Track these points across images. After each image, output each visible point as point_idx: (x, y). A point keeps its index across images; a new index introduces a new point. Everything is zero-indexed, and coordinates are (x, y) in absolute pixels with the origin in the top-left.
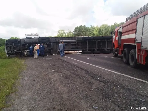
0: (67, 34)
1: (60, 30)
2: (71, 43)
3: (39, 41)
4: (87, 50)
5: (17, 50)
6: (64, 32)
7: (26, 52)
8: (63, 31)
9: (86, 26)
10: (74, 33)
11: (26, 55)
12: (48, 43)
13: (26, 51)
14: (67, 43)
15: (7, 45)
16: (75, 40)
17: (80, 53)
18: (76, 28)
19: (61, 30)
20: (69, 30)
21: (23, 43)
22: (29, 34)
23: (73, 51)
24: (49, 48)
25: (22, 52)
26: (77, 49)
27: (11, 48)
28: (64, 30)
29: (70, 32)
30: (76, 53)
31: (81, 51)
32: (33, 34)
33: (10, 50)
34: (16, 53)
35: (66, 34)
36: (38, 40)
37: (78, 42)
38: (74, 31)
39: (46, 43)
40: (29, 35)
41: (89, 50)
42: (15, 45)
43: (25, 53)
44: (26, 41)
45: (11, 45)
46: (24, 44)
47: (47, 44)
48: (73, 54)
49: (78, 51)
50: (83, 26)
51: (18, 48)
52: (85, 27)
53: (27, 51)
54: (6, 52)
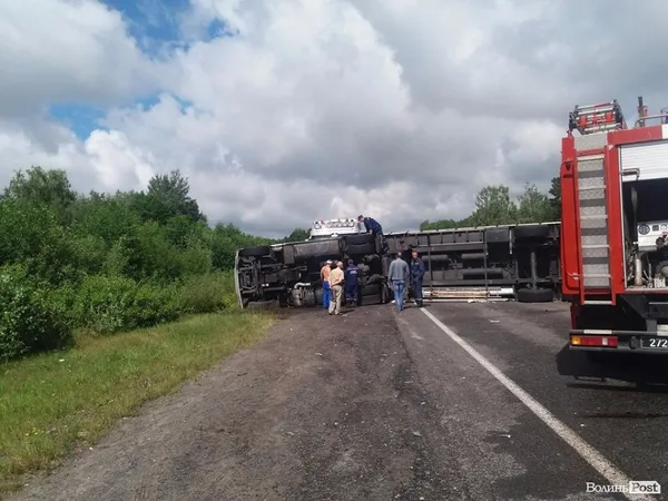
0: (518, 208)
1: (485, 191)
3: (340, 249)
4: (535, 287)
5: (272, 285)
6: (507, 198)
7: (298, 291)
8: (500, 194)
10: (553, 197)
11: (299, 302)
13: (299, 287)
15: (241, 264)
17: (503, 296)
19: (493, 190)
20: (530, 186)
21: (289, 259)
22: (322, 222)
24: (375, 277)
25: (285, 291)
26: (491, 282)
27: (251, 277)
28: (505, 191)
29: (535, 196)
30: (486, 299)
31: (510, 291)
32: (334, 224)
33: (249, 283)
34: (268, 296)
35: (515, 207)
36: (337, 249)
37: (490, 251)
38: (552, 192)
40: (321, 228)
41: (539, 285)
42: (264, 266)
43: (297, 293)
44: (300, 251)
45: (251, 268)
46: (293, 262)
48: (470, 301)
49: (493, 291)
51: (273, 277)
53: (303, 287)
54: (238, 291)
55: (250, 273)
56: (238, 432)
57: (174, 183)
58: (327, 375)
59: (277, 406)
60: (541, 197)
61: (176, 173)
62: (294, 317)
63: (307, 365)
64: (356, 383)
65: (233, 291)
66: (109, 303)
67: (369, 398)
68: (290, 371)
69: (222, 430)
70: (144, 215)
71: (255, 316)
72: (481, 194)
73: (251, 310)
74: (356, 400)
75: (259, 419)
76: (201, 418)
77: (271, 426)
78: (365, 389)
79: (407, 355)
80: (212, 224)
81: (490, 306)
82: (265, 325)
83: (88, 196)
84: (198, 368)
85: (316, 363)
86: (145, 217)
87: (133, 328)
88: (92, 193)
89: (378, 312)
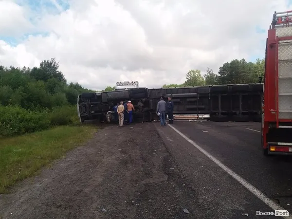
1: (190, 72)
2: (188, 100)
3: (130, 95)
4: (220, 114)
5: (96, 112)
6: (200, 75)
7: (108, 115)
8: (197, 73)
9: (247, 61)
10: (220, 75)
11: (109, 120)
12: (144, 100)
13: (109, 113)
14: (179, 100)
15: (80, 102)
16: (196, 94)
17: (205, 118)
18: (224, 65)
19: (193, 72)
20: (210, 70)
21: (104, 99)
22: (121, 83)
23: (192, 116)
24: (146, 109)
25: (103, 115)
26: (200, 112)
27: (86, 108)
28: (199, 72)
29: (212, 75)
30: (197, 119)
31: (207, 116)
32: (126, 84)
33: (84, 111)
34: (94, 117)
35: (203, 79)
36: (128, 95)
37: (200, 98)
38: (219, 73)
39: (142, 99)
40: (120, 85)
41: (222, 114)
42: (92, 103)
44: (110, 96)
45: (86, 104)
46: (107, 101)
47: (142, 102)
48: (190, 121)
49: (200, 116)
50: (239, 60)
52: (243, 63)
53: (111, 113)
54: (79, 114)
55: (85, 106)
56: (70, 207)
57: (51, 64)
58: (125, 163)
59: (96, 186)
60: (214, 75)
61: (53, 59)
62: (107, 128)
63: (114, 157)
64: (142, 169)
65: (77, 114)
66: (10, 120)
67: (151, 181)
68: (104, 160)
69: (60, 206)
70: (36, 78)
71: (87, 127)
72: (189, 73)
73: (85, 124)
74: (143, 182)
75: (85, 196)
76: (49, 195)
77: (92, 203)
78: (148, 174)
79: (167, 150)
80: (68, 83)
81: (199, 123)
82: (92, 132)
83: (9, 68)
84: (53, 158)
85: (119, 155)
86: (37, 79)
87: (24, 133)
88: (11, 67)
89: (148, 126)
